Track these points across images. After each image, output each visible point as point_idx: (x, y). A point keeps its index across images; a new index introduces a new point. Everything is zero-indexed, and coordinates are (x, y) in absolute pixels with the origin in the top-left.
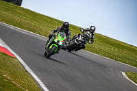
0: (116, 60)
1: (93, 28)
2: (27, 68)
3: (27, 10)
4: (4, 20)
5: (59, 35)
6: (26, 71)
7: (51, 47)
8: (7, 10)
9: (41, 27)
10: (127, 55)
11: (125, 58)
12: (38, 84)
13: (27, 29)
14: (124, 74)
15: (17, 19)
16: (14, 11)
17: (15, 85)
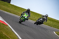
0: (51, 26)
1: (47, 15)
2: (13, 30)
3: (13, 5)
4: (3, 9)
5: (25, 14)
6: (13, 31)
7: (22, 19)
8: (4, 5)
9: (19, 12)
10: (56, 25)
11: (55, 26)
12: (18, 37)
13: (13, 13)
14: (54, 32)
15: (8, 9)
16: (7, 6)
17: (8, 37)
